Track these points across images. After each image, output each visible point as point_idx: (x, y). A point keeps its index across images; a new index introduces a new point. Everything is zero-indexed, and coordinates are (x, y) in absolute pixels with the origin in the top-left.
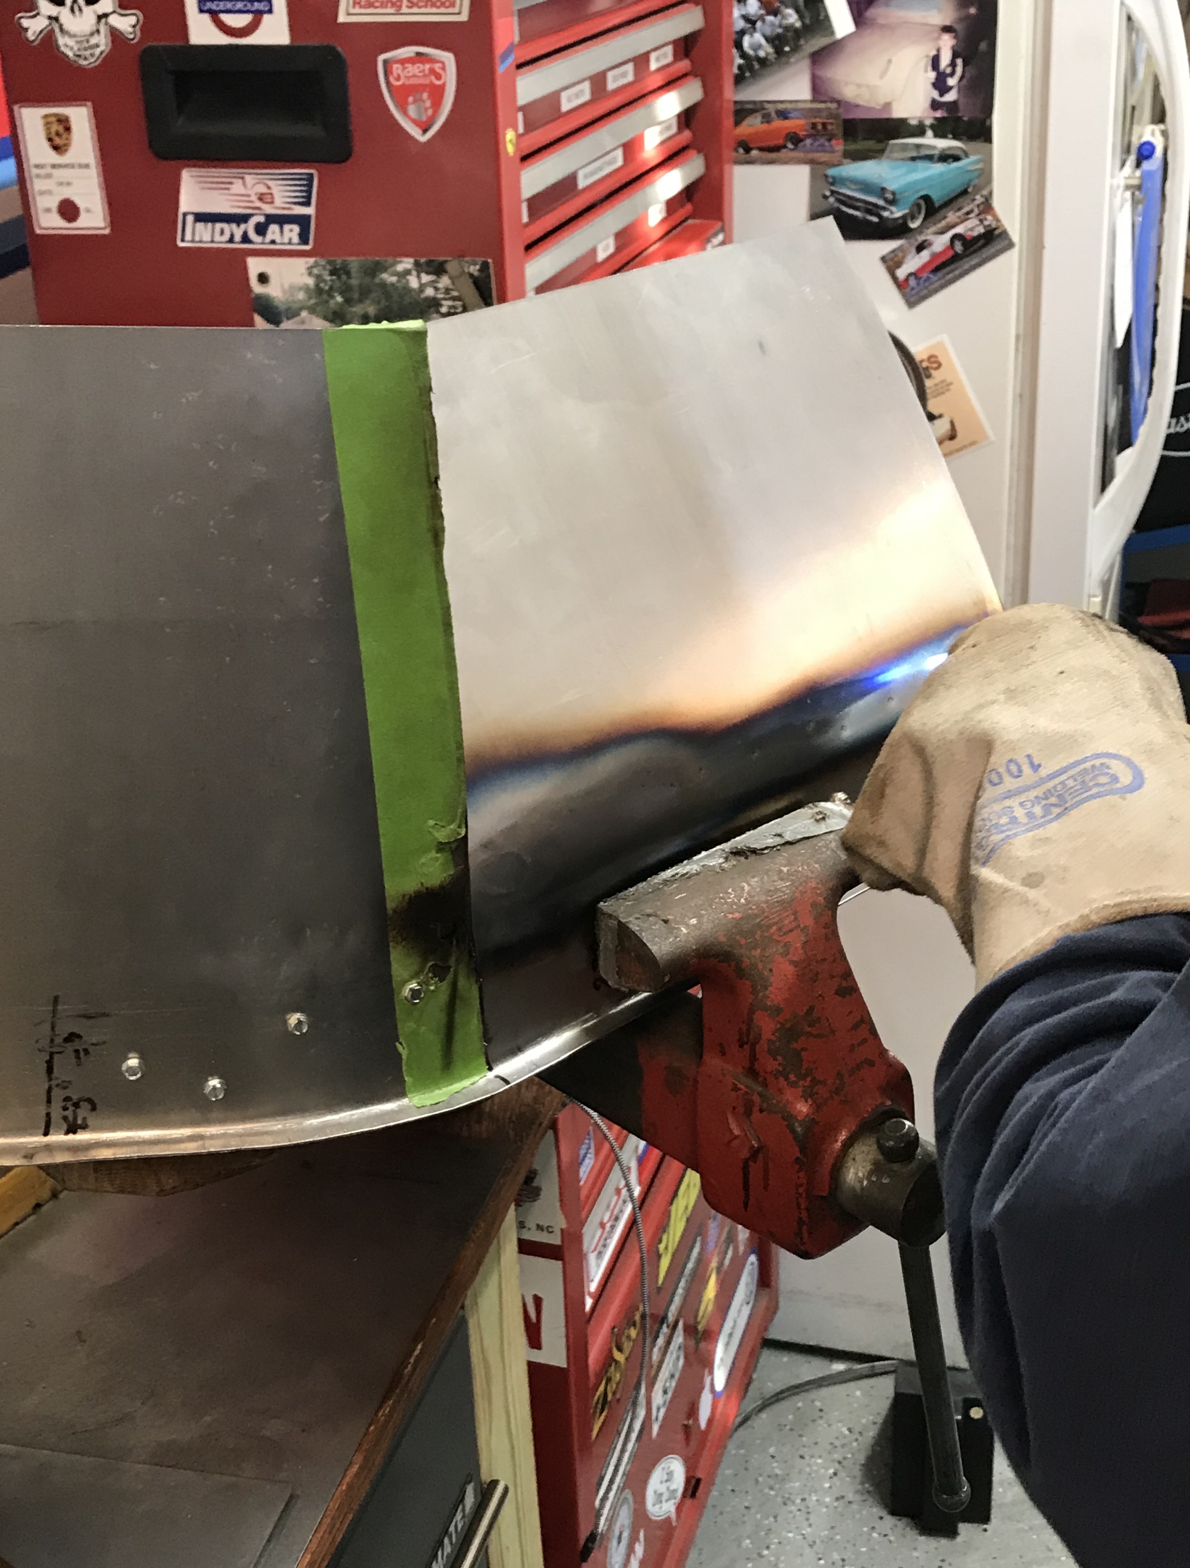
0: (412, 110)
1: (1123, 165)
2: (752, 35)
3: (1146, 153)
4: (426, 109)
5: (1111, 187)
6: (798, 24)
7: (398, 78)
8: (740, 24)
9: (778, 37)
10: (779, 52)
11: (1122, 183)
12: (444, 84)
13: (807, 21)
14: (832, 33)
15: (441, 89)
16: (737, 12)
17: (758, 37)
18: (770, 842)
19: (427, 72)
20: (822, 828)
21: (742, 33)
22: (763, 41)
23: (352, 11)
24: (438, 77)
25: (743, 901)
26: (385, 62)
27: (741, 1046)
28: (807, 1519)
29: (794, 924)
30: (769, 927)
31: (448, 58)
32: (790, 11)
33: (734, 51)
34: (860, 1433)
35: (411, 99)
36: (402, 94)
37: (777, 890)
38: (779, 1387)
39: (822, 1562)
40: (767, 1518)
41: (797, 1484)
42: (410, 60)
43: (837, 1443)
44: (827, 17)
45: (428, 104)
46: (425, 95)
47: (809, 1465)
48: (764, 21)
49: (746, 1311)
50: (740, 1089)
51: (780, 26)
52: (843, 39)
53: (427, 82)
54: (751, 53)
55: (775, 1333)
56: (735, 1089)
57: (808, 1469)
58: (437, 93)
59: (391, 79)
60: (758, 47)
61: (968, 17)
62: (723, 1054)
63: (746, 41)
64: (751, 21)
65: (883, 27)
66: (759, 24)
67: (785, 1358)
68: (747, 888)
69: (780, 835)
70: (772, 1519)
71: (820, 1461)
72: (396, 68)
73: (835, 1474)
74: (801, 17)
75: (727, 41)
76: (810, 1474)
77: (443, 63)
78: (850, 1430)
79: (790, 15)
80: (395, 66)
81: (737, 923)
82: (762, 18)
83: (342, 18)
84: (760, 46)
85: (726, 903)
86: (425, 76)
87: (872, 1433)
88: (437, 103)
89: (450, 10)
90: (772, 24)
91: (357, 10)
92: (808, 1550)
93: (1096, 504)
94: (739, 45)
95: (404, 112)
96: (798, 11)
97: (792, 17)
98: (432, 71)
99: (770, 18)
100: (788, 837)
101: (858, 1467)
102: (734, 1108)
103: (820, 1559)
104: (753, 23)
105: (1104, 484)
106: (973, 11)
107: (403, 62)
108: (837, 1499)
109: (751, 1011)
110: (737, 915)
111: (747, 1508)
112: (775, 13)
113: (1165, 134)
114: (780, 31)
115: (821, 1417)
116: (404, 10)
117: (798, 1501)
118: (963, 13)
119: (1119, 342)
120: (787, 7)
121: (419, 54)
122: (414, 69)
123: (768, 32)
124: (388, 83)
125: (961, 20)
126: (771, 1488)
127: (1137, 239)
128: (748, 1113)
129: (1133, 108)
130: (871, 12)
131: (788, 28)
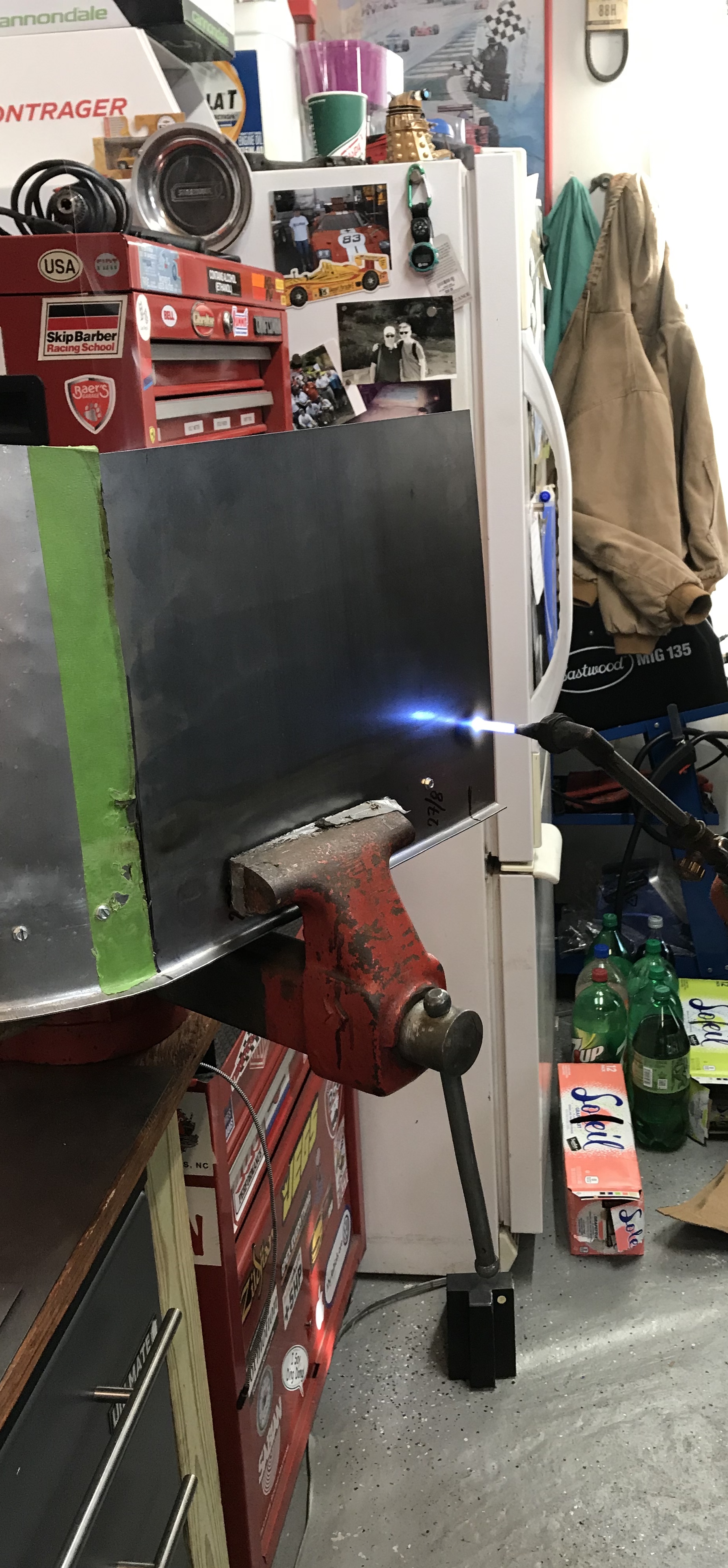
0: (88, 414)
1: (532, 497)
2: (303, 415)
3: (545, 498)
4: (97, 414)
5: (526, 509)
6: (332, 408)
7: (78, 395)
8: (296, 408)
9: (320, 415)
10: (321, 424)
11: (532, 506)
12: (108, 397)
13: (337, 407)
14: (353, 413)
15: (107, 400)
16: (293, 402)
17: (307, 416)
18: (344, 820)
19: (97, 390)
20: (377, 812)
21: (297, 414)
22: (311, 419)
23: (46, 353)
24: (105, 393)
25: (327, 853)
26: (69, 385)
27: (331, 952)
28: (394, 1390)
29: (362, 868)
30: (346, 869)
31: (111, 381)
32: (326, 400)
33: (293, 424)
34: (426, 1328)
35: (87, 408)
36: (80, 405)
37: (349, 847)
38: (370, 1303)
39: (405, 1417)
40: (366, 1391)
41: (386, 1367)
42: (87, 384)
43: (411, 1336)
44: (349, 403)
45: (98, 410)
46: (96, 405)
47: (393, 1354)
48: (311, 407)
49: (345, 1249)
50: (331, 981)
51: (321, 409)
52: (360, 416)
53: (97, 396)
54: (304, 425)
55: (364, 1268)
56: (328, 981)
57: (392, 1356)
58: (105, 403)
59: (74, 395)
60: (308, 422)
61: (435, 402)
62: (319, 959)
63: (300, 418)
64: (302, 406)
65: (382, 408)
66: (307, 408)
67: (373, 1284)
68: (330, 846)
69: (349, 817)
70: (369, 1393)
71: (400, 1350)
72: (77, 389)
73: (411, 1357)
74: (333, 404)
75: (289, 417)
76: (394, 1359)
77: (107, 385)
78: (419, 1327)
79: (326, 403)
80: (76, 387)
81: (325, 866)
82: (309, 404)
83: (41, 358)
84: (309, 421)
85: (316, 854)
86: (95, 392)
87: (434, 1327)
88: (104, 411)
89: (111, 351)
90: (316, 408)
91: (50, 353)
92: (396, 1411)
93: (531, 697)
94: (296, 421)
95: (84, 417)
96: (331, 400)
97: (328, 404)
98: (100, 390)
99: (314, 405)
100: (354, 818)
101: (426, 1351)
102: (328, 995)
103: (404, 1416)
104: (304, 408)
105: (535, 686)
106: (436, 398)
107: (81, 385)
108: (413, 1374)
109: (337, 923)
110: (324, 862)
111: (352, 1387)
112: (317, 401)
113: (555, 490)
114: (321, 412)
115: (399, 1321)
116: (81, 352)
117: (387, 1378)
118: (431, 401)
119: (538, 601)
120: (324, 398)
121: (90, 379)
122: (90, 389)
123: (314, 413)
124: (71, 396)
125: (430, 404)
126: (368, 1372)
127: (544, 541)
128: (338, 996)
129: (535, 465)
130: (376, 400)
131: (326, 410)
